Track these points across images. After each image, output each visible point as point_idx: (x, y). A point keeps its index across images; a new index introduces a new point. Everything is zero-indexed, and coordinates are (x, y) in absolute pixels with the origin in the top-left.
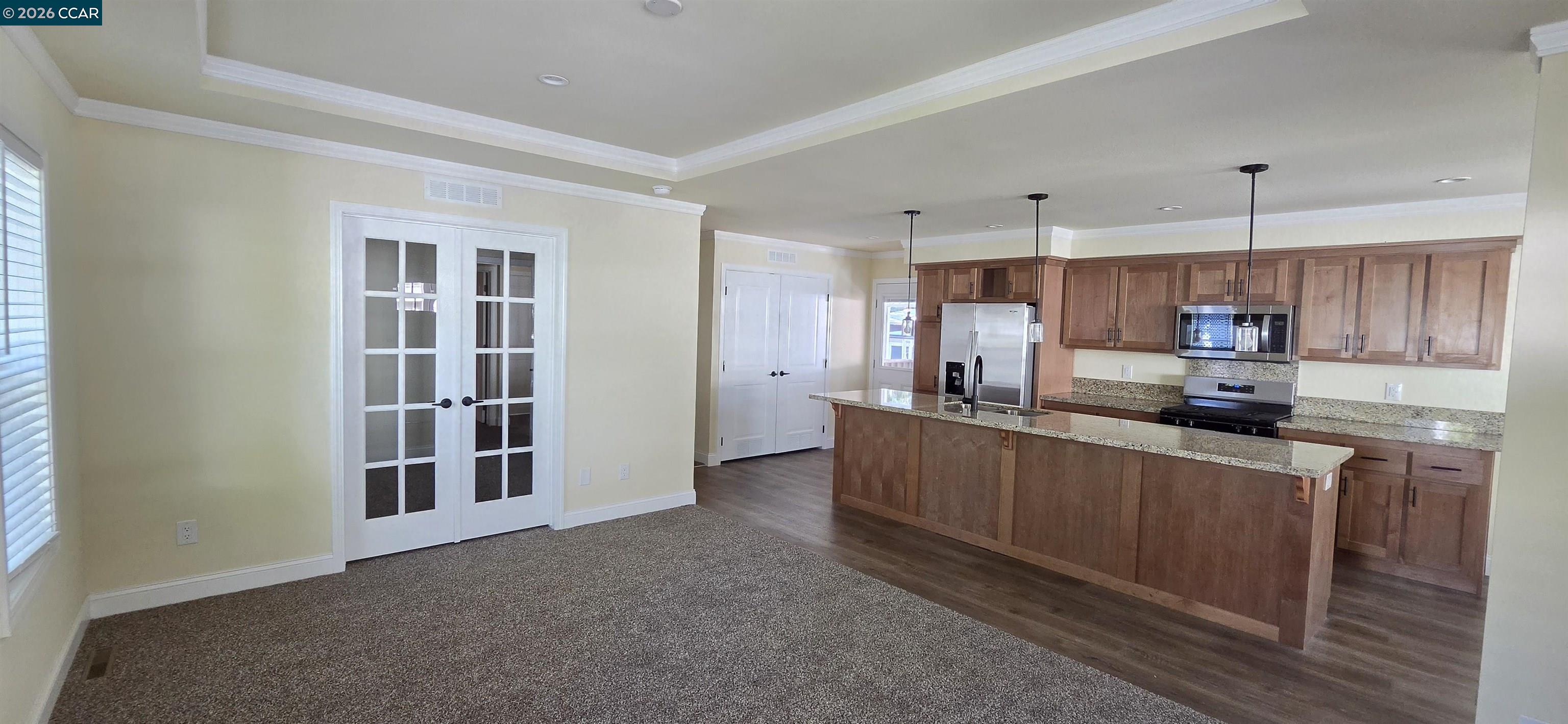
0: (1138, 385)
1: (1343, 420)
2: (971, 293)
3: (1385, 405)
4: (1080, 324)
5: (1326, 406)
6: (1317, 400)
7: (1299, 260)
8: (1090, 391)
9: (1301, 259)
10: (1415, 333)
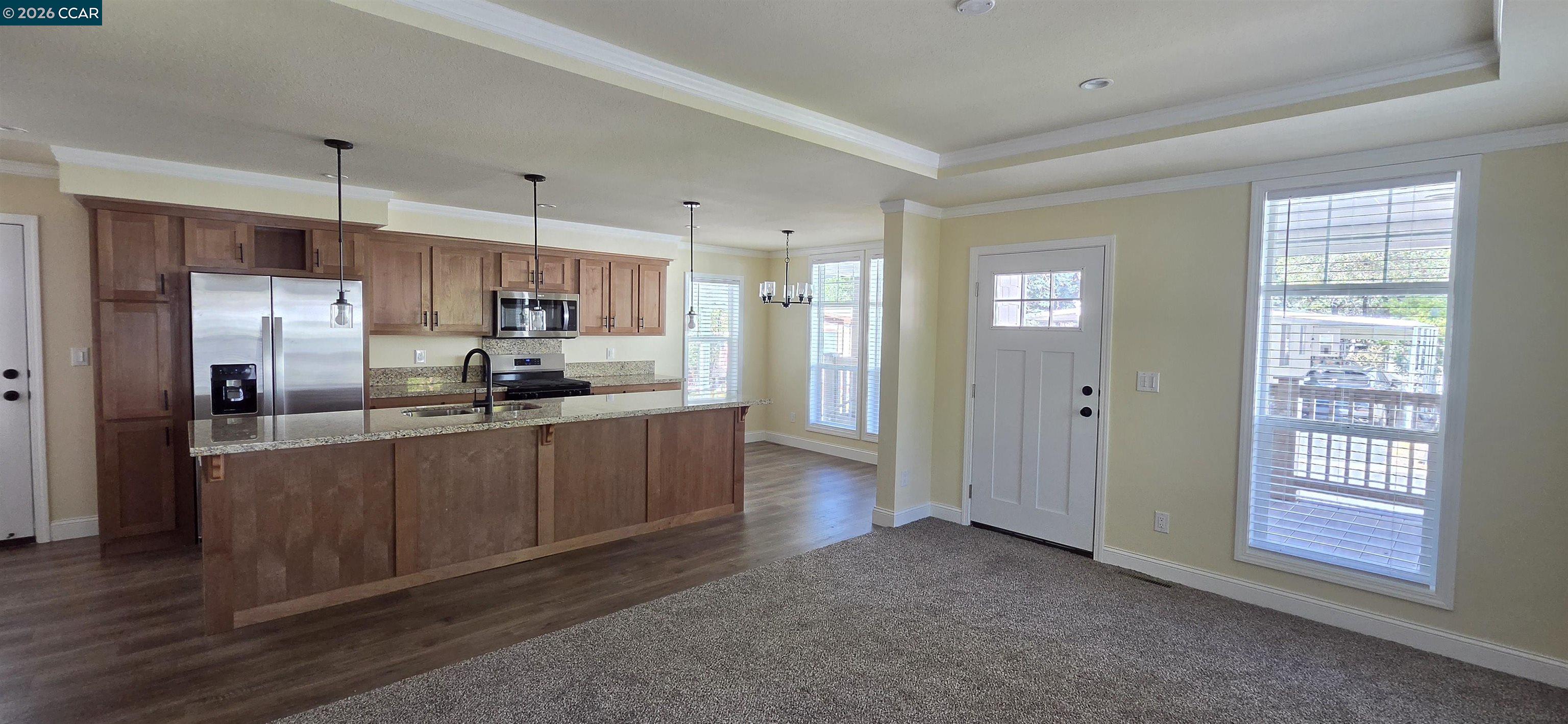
0: (435, 369)
2: (238, 259)
3: (608, 363)
5: (579, 368)
6: (574, 365)
9: (576, 258)
10: (635, 315)
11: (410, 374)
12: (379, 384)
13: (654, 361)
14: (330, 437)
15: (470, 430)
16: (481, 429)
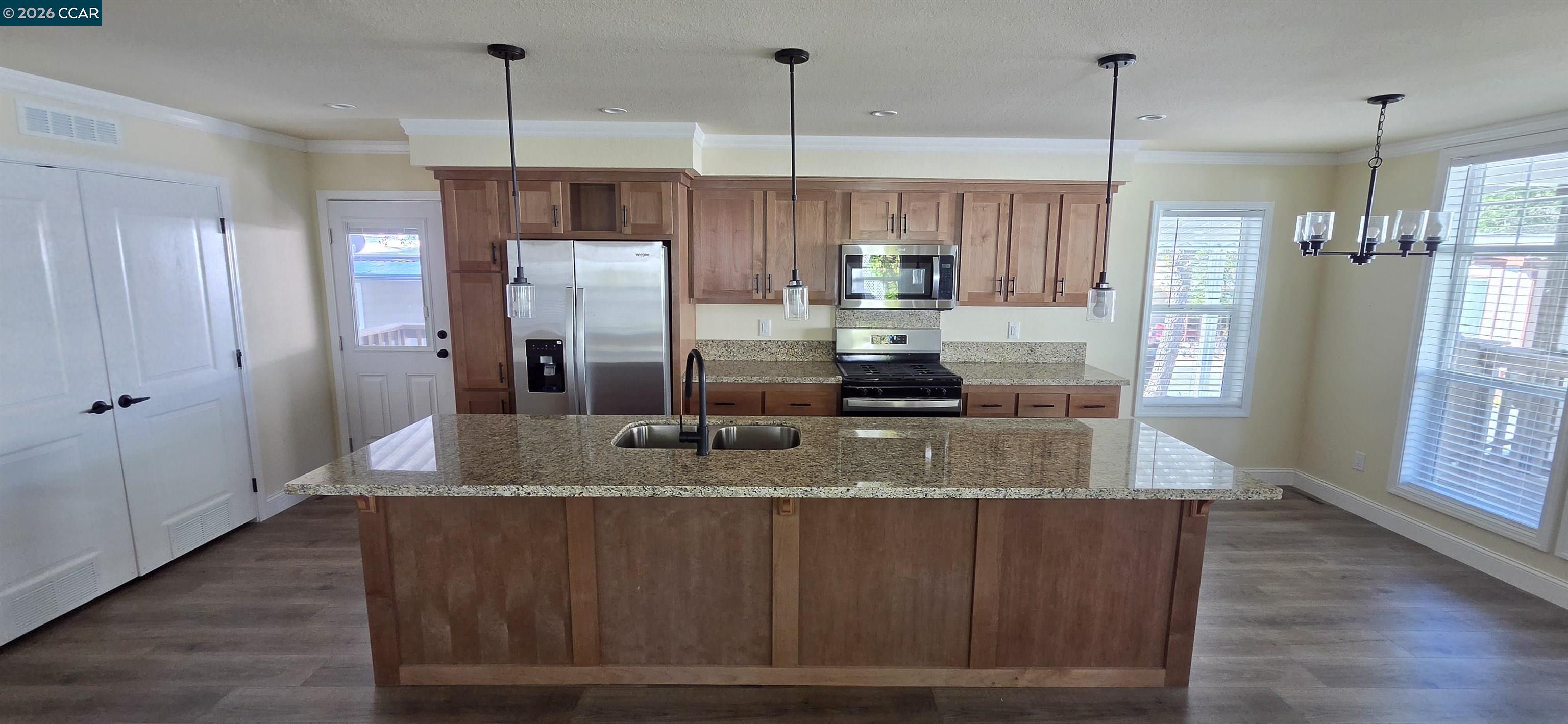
0: (780, 343)
1: (977, 363)
2: (556, 223)
3: (1009, 344)
4: (717, 269)
5: (964, 350)
6: (956, 345)
7: (957, 194)
8: (720, 356)
9: (959, 192)
10: (1051, 274)
11: (753, 348)
12: (721, 359)
13: (1085, 344)
14: (434, 486)
15: (624, 494)
16: (641, 495)
